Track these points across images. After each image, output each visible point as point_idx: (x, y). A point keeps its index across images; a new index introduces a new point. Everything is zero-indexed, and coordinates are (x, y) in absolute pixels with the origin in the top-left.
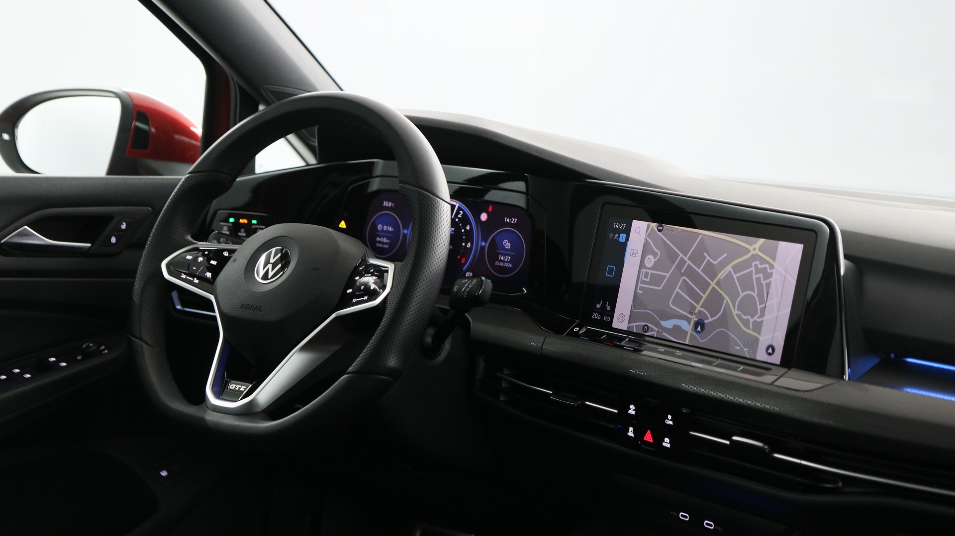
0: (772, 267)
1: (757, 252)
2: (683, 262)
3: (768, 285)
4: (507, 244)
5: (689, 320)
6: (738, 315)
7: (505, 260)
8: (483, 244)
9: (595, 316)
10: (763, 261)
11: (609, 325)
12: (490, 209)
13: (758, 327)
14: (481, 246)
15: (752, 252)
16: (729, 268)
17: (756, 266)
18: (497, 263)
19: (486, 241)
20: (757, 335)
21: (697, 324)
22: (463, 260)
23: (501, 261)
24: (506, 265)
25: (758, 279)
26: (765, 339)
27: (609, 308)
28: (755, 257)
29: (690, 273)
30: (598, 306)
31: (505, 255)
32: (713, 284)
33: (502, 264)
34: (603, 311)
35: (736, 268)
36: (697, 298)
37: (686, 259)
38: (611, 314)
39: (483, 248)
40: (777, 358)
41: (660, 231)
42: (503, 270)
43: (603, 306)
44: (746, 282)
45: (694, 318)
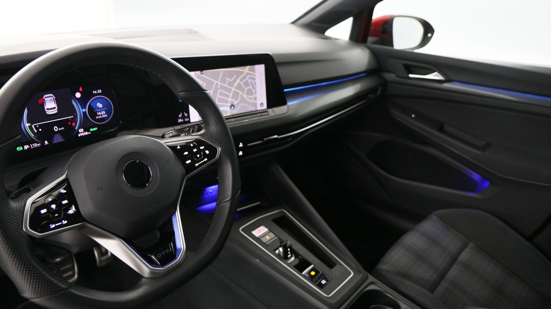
0: (254, 75)
1: (248, 72)
2: (217, 84)
3: (255, 83)
4: (100, 105)
5: (227, 106)
6: (247, 97)
7: (102, 114)
8: (84, 110)
9: (180, 121)
10: (251, 74)
11: (189, 122)
12: (81, 89)
13: (255, 99)
14: (83, 112)
15: (246, 72)
16: (238, 81)
17: (249, 77)
18: (97, 117)
19: (85, 108)
20: (255, 101)
21: (231, 107)
22: (74, 124)
23: (99, 115)
24: (103, 116)
25: (251, 82)
26: (259, 102)
27: (186, 115)
28: (247, 74)
29: (222, 87)
30: (180, 116)
31: (100, 112)
32: (233, 89)
33: (100, 117)
34: (183, 117)
35: (241, 80)
36: (228, 96)
37: (218, 82)
38: (189, 117)
39: (84, 113)
40: (265, 107)
41: (202, 74)
42: (103, 119)
43: (183, 115)
44: (246, 84)
45: (229, 105)
